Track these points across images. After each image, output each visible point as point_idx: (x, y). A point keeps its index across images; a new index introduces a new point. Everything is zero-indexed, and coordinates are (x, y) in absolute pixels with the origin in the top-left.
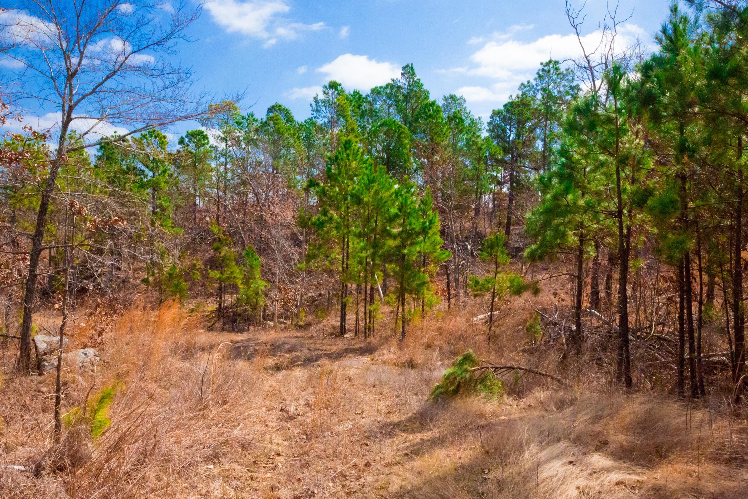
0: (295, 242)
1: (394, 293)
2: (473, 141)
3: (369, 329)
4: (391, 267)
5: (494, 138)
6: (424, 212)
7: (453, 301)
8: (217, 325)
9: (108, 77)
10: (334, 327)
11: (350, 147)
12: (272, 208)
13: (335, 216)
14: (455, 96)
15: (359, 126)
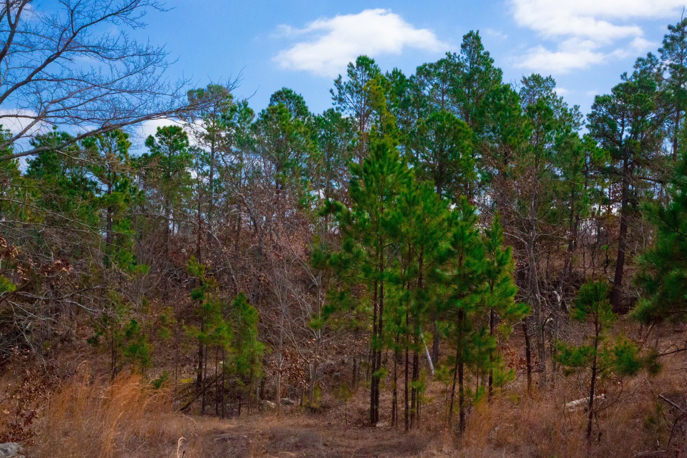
0: (306, 287)
1: (449, 364)
2: (566, 143)
3: (412, 416)
4: (442, 325)
5: (597, 136)
6: (491, 248)
7: (535, 376)
8: (194, 405)
9: (49, 61)
10: (361, 412)
11: (384, 154)
12: (275, 238)
13: (364, 250)
14: (539, 76)
15: (400, 121)
